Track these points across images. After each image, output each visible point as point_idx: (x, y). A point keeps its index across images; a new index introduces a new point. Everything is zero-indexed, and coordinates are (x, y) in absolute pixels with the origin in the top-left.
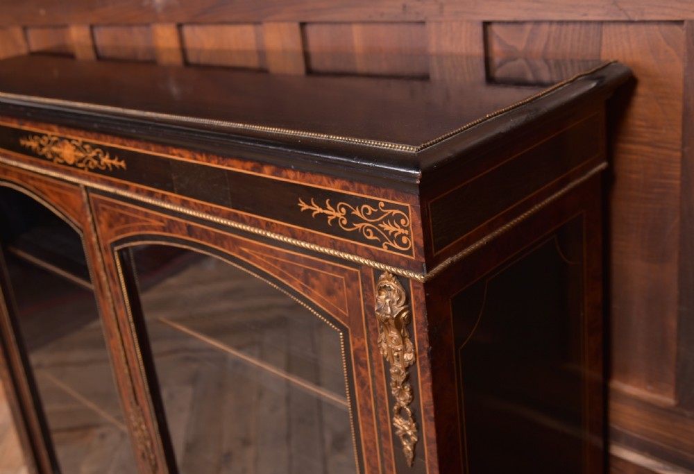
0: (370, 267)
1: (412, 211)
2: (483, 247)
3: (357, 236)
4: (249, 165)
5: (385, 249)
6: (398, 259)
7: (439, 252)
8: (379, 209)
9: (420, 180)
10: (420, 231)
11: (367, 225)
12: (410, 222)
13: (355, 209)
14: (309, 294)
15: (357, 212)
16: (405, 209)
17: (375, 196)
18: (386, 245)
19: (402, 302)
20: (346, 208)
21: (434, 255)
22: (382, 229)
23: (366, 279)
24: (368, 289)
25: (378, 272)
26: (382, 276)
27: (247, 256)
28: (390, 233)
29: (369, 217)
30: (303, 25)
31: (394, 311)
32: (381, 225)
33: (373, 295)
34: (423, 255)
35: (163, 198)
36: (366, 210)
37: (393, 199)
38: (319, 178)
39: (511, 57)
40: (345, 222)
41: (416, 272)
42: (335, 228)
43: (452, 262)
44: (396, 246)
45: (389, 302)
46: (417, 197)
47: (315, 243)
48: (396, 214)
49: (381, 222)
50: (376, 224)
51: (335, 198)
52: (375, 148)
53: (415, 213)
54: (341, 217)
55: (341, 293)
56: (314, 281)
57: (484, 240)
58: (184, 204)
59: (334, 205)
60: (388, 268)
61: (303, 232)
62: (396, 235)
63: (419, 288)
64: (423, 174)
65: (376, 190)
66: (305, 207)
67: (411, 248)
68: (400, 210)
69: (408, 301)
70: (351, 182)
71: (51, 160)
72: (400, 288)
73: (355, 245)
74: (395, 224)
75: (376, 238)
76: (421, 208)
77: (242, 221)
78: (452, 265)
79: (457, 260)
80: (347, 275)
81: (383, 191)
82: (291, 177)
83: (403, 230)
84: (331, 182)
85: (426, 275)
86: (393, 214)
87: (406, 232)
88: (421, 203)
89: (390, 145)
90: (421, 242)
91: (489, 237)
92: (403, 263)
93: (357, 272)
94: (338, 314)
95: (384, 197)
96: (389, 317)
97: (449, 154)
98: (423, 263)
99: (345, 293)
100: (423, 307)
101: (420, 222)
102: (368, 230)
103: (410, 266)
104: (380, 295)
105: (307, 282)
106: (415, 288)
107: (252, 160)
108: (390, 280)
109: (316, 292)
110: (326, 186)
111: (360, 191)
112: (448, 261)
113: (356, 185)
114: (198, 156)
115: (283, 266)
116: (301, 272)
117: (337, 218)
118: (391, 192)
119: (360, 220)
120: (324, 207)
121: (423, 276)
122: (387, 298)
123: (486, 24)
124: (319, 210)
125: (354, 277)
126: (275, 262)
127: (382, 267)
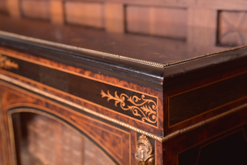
0: (135, 131)
1: (159, 101)
2: (199, 128)
3: (129, 113)
4: (78, 70)
5: (143, 122)
6: (149, 128)
7: (172, 126)
8: (142, 99)
9: (163, 82)
10: (162, 112)
11: (135, 107)
12: (157, 107)
13: (129, 98)
14: (103, 145)
15: (130, 100)
16: (155, 100)
17: (140, 91)
18: (144, 119)
19: (150, 153)
20: (125, 97)
21: (169, 127)
22: (142, 110)
23: (133, 138)
24: (133, 144)
25: (139, 134)
26: (141, 137)
27: (74, 121)
28: (146, 113)
29: (136, 103)
30: (125, 6)
31: (145, 157)
32: (142, 108)
33: (135, 147)
34: (163, 126)
35: (35, 86)
36: (135, 99)
37: (149, 94)
38: (112, 79)
39: (231, 30)
40: (124, 105)
41: (158, 136)
42: (118, 108)
43: (180, 133)
44: (149, 120)
45: (143, 152)
46: (162, 93)
47: (107, 115)
48: (151, 102)
49: (142, 106)
50: (139, 107)
51: (120, 91)
52: (142, 64)
53: (160, 102)
54: (123, 102)
55: (119, 146)
56: (106, 137)
57: (200, 124)
58: (45, 90)
59: (119, 95)
60: (143, 132)
61: (102, 109)
62: (149, 114)
63: (159, 146)
64: (165, 79)
65: (141, 88)
66: (104, 95)
67: (156, 122)
68: (153, 100)
69: (153, 153)
70: (129, 82)
72: (149, 144)
73: (128, 119)
74: (149, 108)
75: (139, 115)
76: (163, 99)
78: (179, 135)
79: (183, 132)
80: (123, 135)
81: (144, 88)
82: (99, 78)
83: (153, 111)
84: (119, 82)
85: (164, 138)
86: (149, 102)
87: (155, 113)
88: (164, 97)
89: (150, 63)
90: (162, 119)
91: (203, 122)
92: (152, 130)
93: (128, 135)
94: (117, 157)
95: (145, 92)
96: (142, 160)
97: (182, 71)
98: (162, 131)
99: (121, 146)
100: (161, 157)
101: (162, 107)
102: (136, 110)
103: (155, 132)
104: (139, 147)
105: (103, 137)
106: (157, 145)
107: (80, 67)
108: (144, 139)
109: (107, 144)
110: (115, 84)
111: (133, 88)
112: (177, 132)
113: (131, 84)
114: (54, 64)
115: (92, 128)
116: (100, 132)
117: (120, 103)
118: (148, 89)
119: (131, 104)
120: (114, 96)
121: (162, 138)
122: (142, 149)
123: (219, 12)
124: (111, 97)
125: (127, 137)
126: (88, 125)
127: (141, 131)
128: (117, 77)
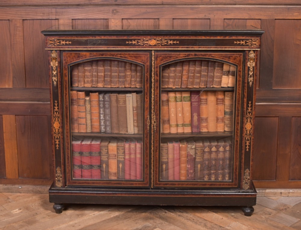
0: (249, 50)
3: (248, 45)
4: (222, 37)
5: (252, 46)
6: (255, 47)
8: (252, 40)
10: (260, 42)
12: (258, 41)
13: (247, 41)
14: (229, 61)
16: (257, 39)
20: (245, 41)
26: (251, 51)
27: (213, 57)
29: (250, 42)
32: (252, 43)
34: (260, 46)
35: (192, 48)
37: (255, 38)
38: (239, 37)
40: (245, 44)
42: (242, 45)
44: (255, 45)
45: (252, 55)
55: (237, 59)
56: (231, 58)
58: (199, 48)
59: (242, 41)
61: (235, 47)
66: (235, 43)
67: (257, 45)
69: (255, 55)
70: (247, 36)
71: (143, 46)
73: (247, 47)
74: (255, 42)
77: (218, 48)
82: (233, 38)
86: (255, 40)
87: (257, 43)
90: (260, 44)
93: (242, 54)
94: (236, 63)
95: (253, 38)
102: (250, 44)
103: (257, 48)
106: (256, 52)
107: (223, 36)
110: (241, 38)
111: (249, 38)
114: (207, 37)
115: (224, 57)
117: (243, 43)
124: (239, 42)
127: (251, 49)
128: (242, 36)
